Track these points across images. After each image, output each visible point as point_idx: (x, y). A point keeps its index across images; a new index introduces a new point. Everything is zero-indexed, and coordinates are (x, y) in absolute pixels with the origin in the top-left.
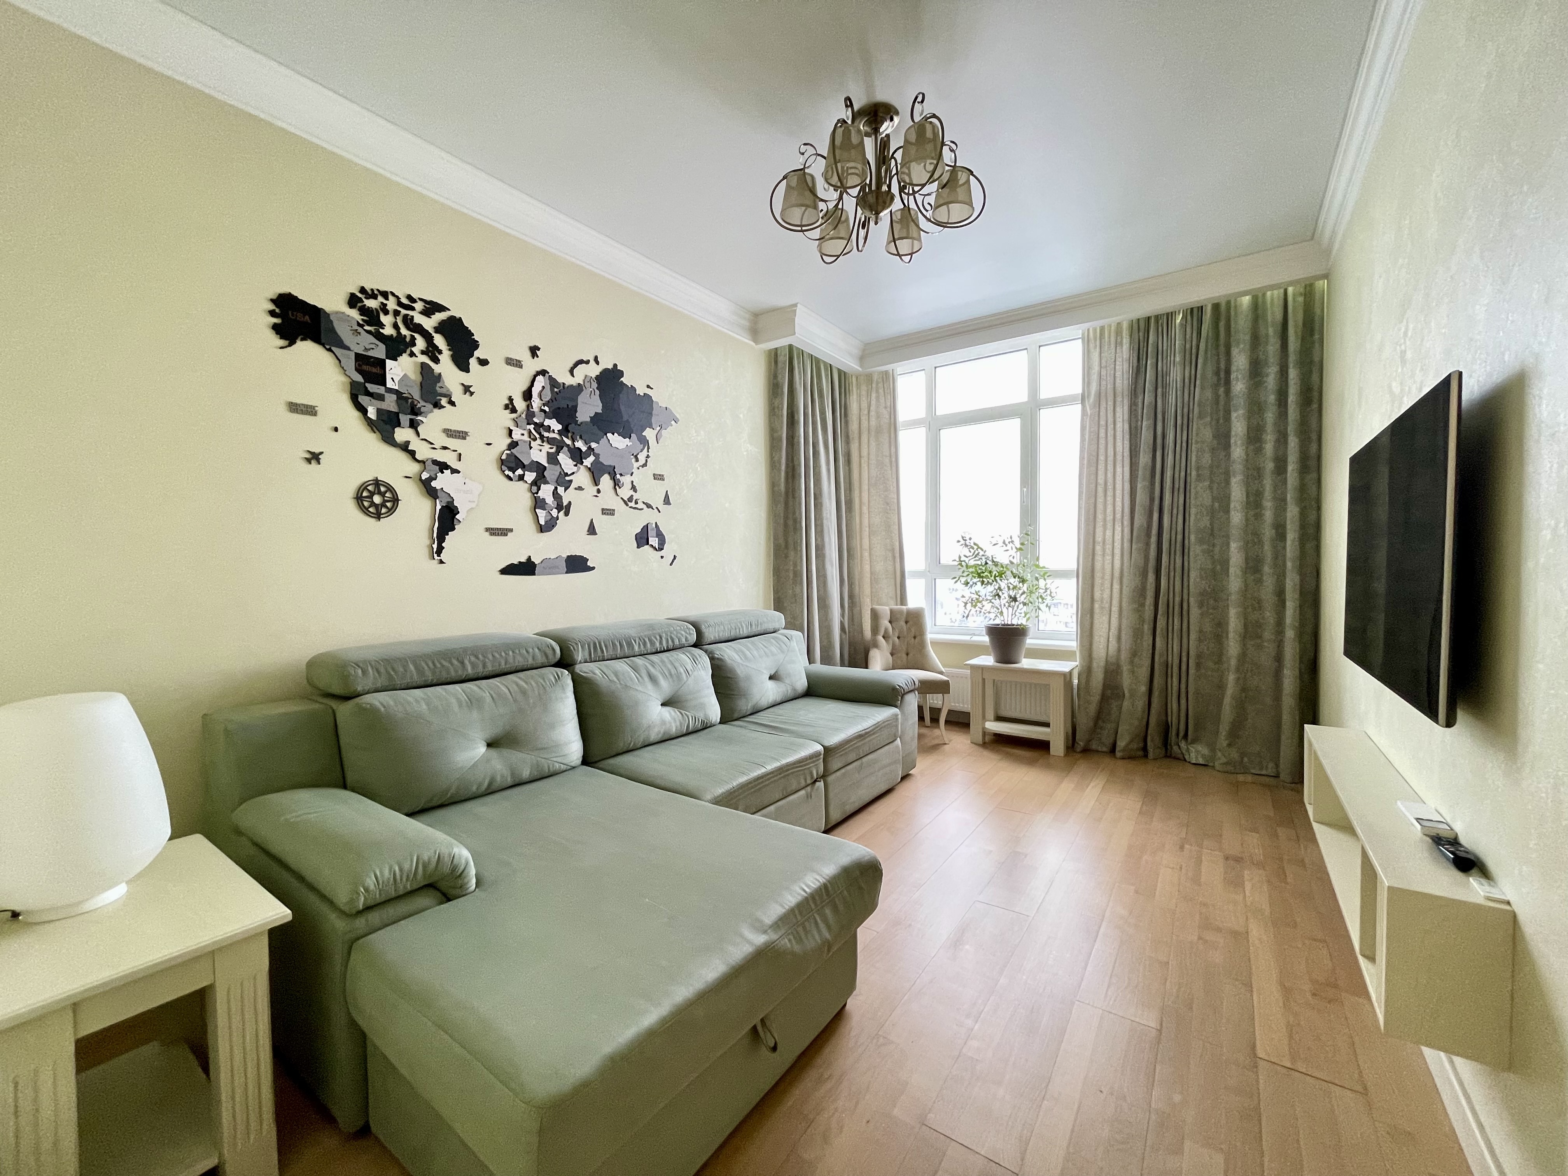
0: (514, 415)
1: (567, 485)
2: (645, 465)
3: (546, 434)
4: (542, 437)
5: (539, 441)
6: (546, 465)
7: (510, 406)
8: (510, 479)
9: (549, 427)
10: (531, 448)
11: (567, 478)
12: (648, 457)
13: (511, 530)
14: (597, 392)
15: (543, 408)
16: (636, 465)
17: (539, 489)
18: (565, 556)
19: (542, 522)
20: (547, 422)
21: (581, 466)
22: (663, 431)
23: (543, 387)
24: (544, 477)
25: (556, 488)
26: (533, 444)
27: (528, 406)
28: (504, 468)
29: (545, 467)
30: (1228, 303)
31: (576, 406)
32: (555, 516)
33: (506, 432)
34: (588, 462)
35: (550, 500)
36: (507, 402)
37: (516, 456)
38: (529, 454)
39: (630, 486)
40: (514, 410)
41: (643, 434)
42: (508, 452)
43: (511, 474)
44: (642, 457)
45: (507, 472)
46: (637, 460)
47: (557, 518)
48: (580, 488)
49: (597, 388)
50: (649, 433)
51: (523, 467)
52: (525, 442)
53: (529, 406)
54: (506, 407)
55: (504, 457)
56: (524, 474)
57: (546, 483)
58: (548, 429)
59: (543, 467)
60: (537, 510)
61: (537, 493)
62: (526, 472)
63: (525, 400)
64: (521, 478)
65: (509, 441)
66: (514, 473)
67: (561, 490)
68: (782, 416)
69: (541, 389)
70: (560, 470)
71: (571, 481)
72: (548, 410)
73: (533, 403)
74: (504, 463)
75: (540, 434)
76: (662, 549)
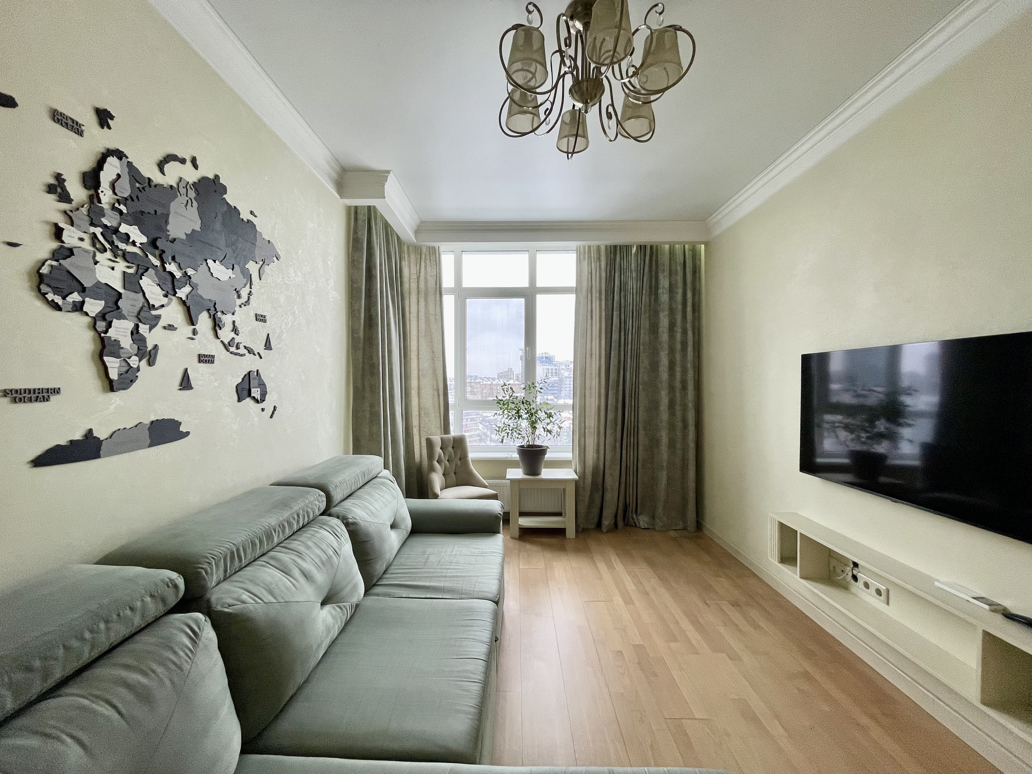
0: (65, 206)
1: (154, 322)
2: (247, 302)
3: (122, 246)
4: (115, 250)
5: (109, 254)
6: (121, 290)
7: (59, 190)
8: (57, 308)
9: (128, 236)
10: (96, 263)
11: (154, 313)
12: (250, 294)
13: (56, 391)
14: (195, 204)
15: (117, 205)
16: (239, 302)
17: (109, 325)
18: (147, 421)
19: (114, 375)
20: (124, 228)
21: (173, 298)
22: (266, 268)
23: (119, 176)
24: (118, 308)
25: (137, 326)
26: (99, 257)
27: (91, 198)
28: (44, 288)
29: (120, 295)
30: (657, 246)
31: (168, 215)
32: (135, 366)
33: (48, 230)
34: (183, 293)
35: (126, 342)
36: (52, 181)
37: (69, 272)
38: (94, 271)
39: (231, 327)
40: (65, 197)
41: (247, 266)
42: (54, 263)
43: (58, 300)
44: (244, 293)
45: (50, 296)
46: (239, 297)
47: (138, 369)
48: (170, 327)
49: (195, 199)
50: (252, 267)
51: (83, 290)
52: (86, 251)
53: (94, 198)
54: (51, 189)
55: (45, 270)
56: (83, 303)
57: (121, 317)
58: (126, 238)
59: (113, 293)
60: (105, 358)
61: (106, 332)
62: (87, 299)
63: (86, 186)
64: (79, 307)
65: (55, 245)
66: (64, 298)
67: (143, 329)
68: (362, 269)
69: (115, 177)
70: (143, 300)
71: (158, 317)
72: (125, 211)
73: (101, 195)
74: (46, 280)
75: (112, 243)
76: (264, 401)
